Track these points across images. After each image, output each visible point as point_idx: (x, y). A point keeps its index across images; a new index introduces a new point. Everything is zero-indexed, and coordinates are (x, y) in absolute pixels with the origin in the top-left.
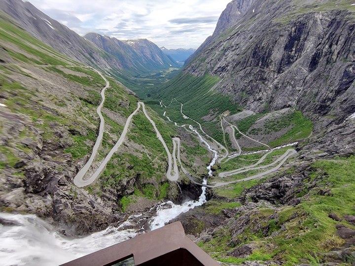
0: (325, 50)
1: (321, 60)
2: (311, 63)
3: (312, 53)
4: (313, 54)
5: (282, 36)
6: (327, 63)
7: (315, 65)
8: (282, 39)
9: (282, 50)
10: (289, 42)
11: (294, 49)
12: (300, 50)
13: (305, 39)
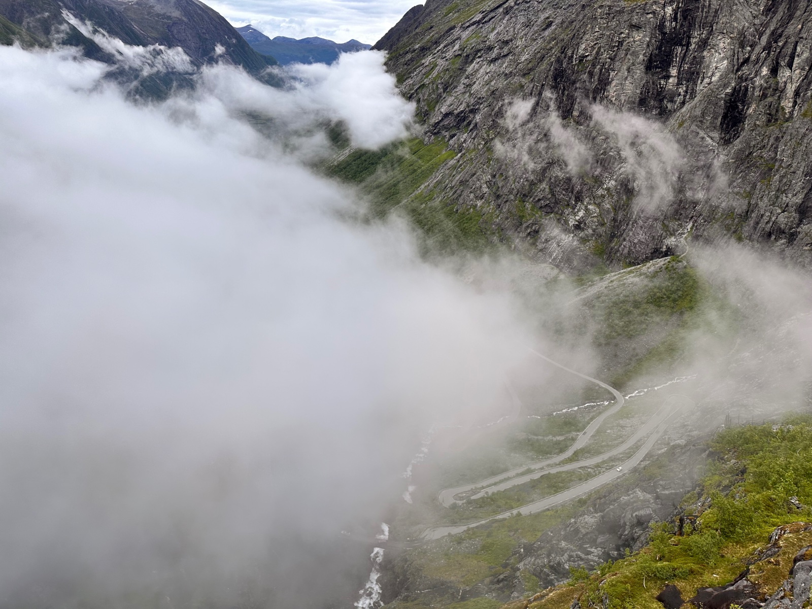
0: (758, 81)
1: (751, 111)
2: (725, 117)
3: (725, 86)
4: (728, 90)
5: (637, 27)
6: (769, 121)
7: (735, 125)
8: (637, 36)
9: (639, 71)
10: (659, 48)
11: (674, 72)
12: (691, 76)
13: (704, 44)
